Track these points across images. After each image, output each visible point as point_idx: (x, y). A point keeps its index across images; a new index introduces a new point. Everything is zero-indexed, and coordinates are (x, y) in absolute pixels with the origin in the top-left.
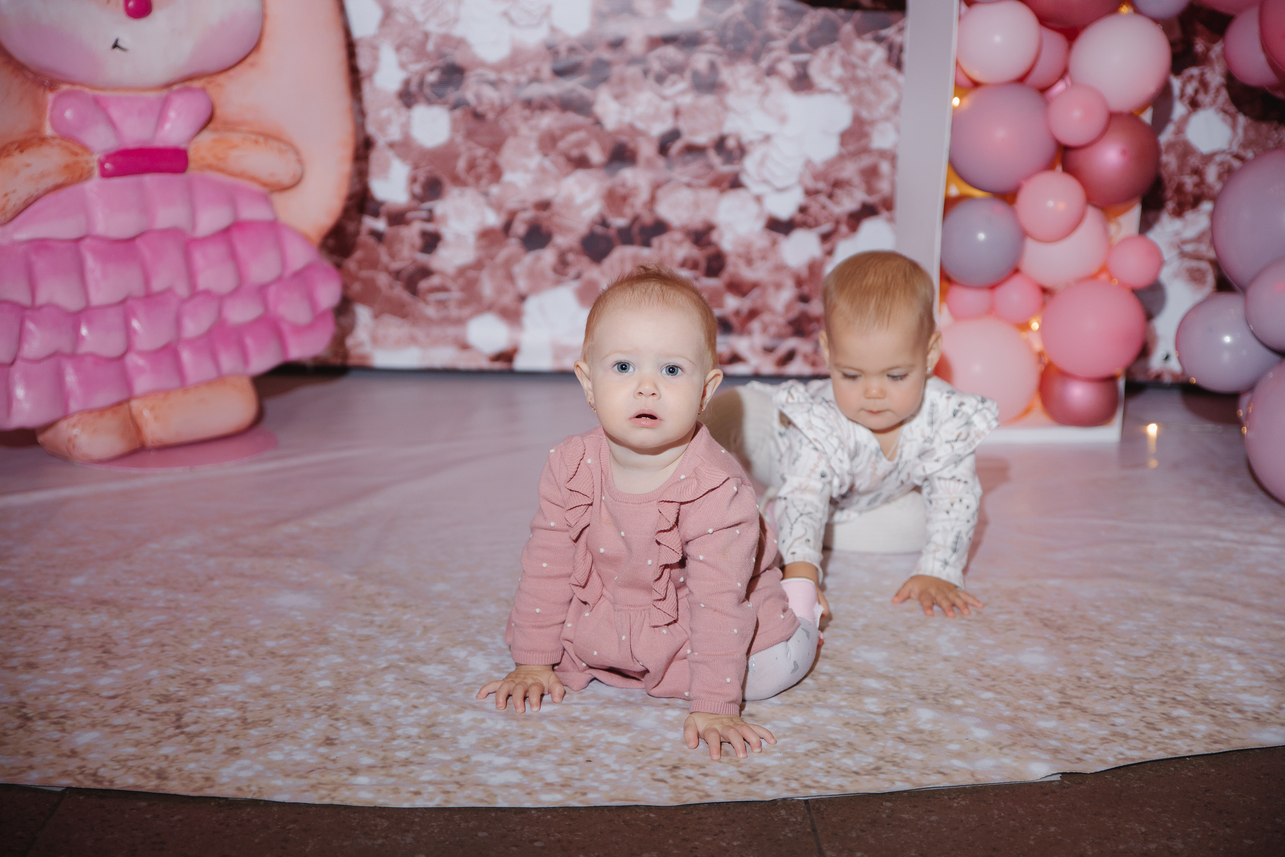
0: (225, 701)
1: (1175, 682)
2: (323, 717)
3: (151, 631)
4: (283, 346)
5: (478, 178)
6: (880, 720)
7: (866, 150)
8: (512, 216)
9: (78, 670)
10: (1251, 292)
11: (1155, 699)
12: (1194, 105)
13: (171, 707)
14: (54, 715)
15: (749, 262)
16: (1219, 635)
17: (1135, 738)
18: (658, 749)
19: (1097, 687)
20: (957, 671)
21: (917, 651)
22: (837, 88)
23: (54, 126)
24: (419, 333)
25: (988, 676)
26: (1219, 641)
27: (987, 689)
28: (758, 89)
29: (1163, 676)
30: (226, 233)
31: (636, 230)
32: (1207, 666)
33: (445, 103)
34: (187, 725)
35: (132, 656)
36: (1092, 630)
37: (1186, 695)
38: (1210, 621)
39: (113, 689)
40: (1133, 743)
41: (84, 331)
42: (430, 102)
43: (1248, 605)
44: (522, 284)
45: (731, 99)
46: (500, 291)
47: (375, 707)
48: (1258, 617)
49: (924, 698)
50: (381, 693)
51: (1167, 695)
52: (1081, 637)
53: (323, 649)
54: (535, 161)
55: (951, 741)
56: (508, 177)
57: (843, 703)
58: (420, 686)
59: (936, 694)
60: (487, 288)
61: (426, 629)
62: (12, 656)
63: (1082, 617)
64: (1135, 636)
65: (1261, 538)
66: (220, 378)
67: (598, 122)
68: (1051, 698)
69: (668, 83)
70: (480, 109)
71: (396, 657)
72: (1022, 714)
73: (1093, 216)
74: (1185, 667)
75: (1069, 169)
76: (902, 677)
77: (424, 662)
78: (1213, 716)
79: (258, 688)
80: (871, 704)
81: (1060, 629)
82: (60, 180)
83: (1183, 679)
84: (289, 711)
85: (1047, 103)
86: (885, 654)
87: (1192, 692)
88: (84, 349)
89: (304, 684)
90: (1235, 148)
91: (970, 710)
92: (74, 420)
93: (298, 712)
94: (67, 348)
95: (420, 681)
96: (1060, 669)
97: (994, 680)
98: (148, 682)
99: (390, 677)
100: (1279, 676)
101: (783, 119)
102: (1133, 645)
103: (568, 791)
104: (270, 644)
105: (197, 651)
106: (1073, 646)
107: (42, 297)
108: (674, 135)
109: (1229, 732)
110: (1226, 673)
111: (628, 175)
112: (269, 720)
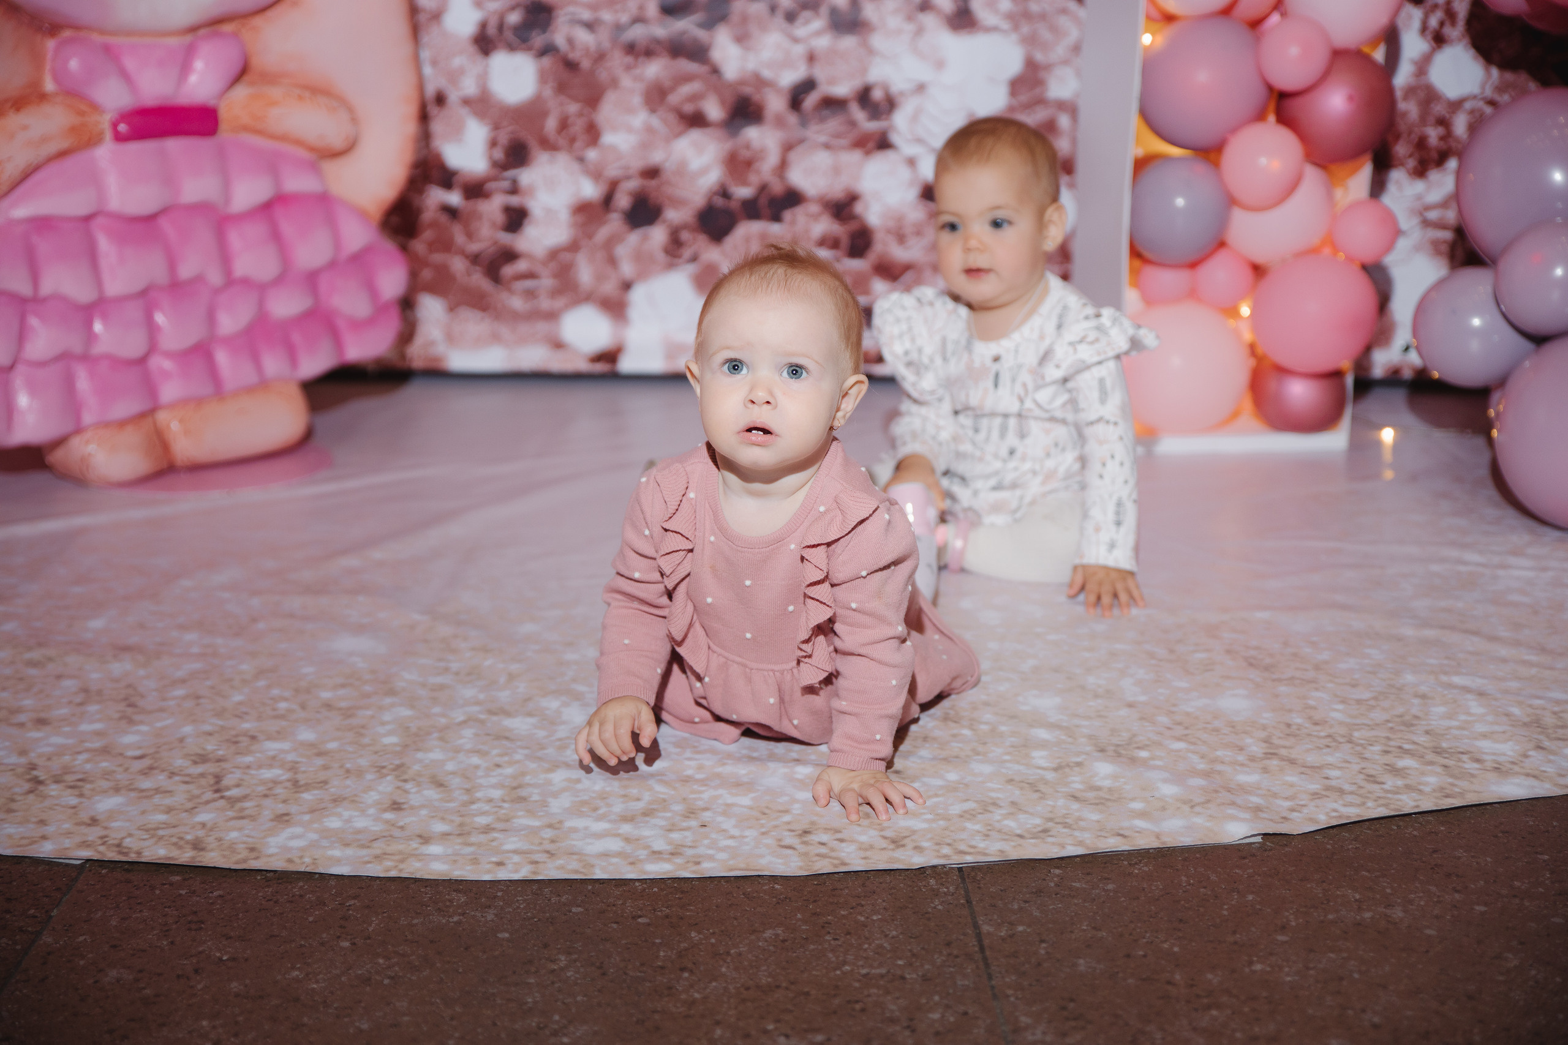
0: (273, 761)
1: (1403, 728)
2: (389, 778)
3: (183, 681)
4: (338, 343)
5: (572, 140)
6: (1050, 776)
7: (1041, 101)
8: (612, 188)
9: (98, 726)
10: (1503, 265)
11: (1377, 748)
12: (1439, 40)
13: (210, 768)
14: (69, 778)
15: (901, 238)
16: (1457, 673)
17: (1352, 793)
18: (786, 811)
19: (1309, 735)
20: (1142, 719)
21: (1096, 696)
22: (1005, 25)
23: (56, 79)
24: (504, 330)
25: (1180, 724)
26: (1457, 680)
27: (1179, 739)
28: (910, 27)
29: (1388, 721)
30: (267, 209)
31: (763, 201)
32: (1441, 710)
33: (529, 49)
34: (228, 789)
35: (162, 710)
36: (1306, 670)
37: (1414, 743)
38: (1447, 658)
39: (140, 748)
40: (1349, 798)
41: (98, 327)
42: (512, 48)
43: (1493, 639)
44: (627, 269)
45: (877, 41)
46: (600, 278)
47: (450, 766)
48: (1504, 652)
49: (1102, 751)
50: (457, 750)
51: (1392, 743)
52: (1292, 678)
53: (388, 700)
54: (640, 118)
55: (1133, 799)
56: (609, 138)
57: (1007, 757)
58: (504, 742)
59: (1118, 745)
60: (585, 273)
61: (511, 677)
62: (18, 711)
63: (1295, 655)
64: (1357, 676)
65: (1512, 560)
66: (263, 385)
67: (715, 71)
68: (1254, 748)
69: (800, 20)
70: (574, 56)
71: (476, 708)
72: (1219, 767)
73: (1312, 175)
74: (1415, 711)
75: (1285, 120)
76: (1077, 726)
77: (508, 714)
78: (1445, 766)
79: (312, 745)
80: (1040, 757)
81: (1267, 668)
82: (64, 144)
83: (1412, 725)
84: (348, 771)
85: (1258, 39)
86: (1057, 700)
87: (1422, 739)
88: (99, 349)
89: (366, 740)
90: (1489, 93)
91: (1158, 763)
92: (88, 435)
93: (360, 773)
94: (77, 348)
95: (503, 736)
96: (1266, 715)
97: (1187, 728)
98: (181, 740)
99: (468, 732)
100: (1527, 720)
101: (940, 65)
102: (1354, 686)
103: (679, 860)
104: (326, 695)
105: (240, 703)
106: (1283, 689)
107: (47, 286)
108: (807, 86)
109: (1464, 784)
110: (1463, 717)
111: (753, 134)
112: (325, 782)
